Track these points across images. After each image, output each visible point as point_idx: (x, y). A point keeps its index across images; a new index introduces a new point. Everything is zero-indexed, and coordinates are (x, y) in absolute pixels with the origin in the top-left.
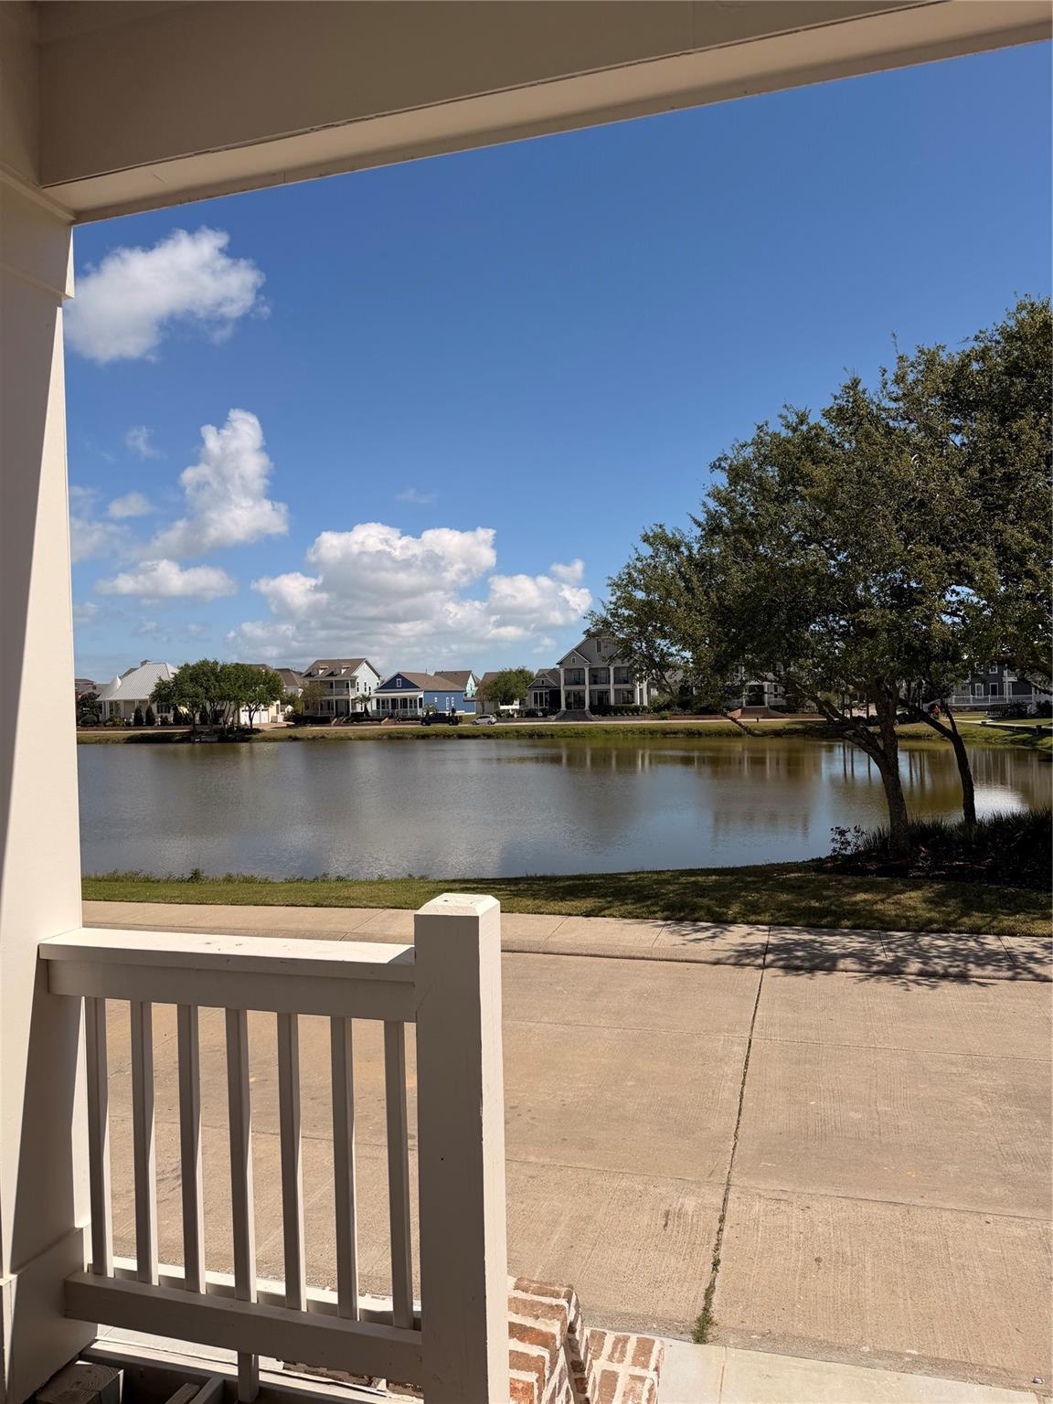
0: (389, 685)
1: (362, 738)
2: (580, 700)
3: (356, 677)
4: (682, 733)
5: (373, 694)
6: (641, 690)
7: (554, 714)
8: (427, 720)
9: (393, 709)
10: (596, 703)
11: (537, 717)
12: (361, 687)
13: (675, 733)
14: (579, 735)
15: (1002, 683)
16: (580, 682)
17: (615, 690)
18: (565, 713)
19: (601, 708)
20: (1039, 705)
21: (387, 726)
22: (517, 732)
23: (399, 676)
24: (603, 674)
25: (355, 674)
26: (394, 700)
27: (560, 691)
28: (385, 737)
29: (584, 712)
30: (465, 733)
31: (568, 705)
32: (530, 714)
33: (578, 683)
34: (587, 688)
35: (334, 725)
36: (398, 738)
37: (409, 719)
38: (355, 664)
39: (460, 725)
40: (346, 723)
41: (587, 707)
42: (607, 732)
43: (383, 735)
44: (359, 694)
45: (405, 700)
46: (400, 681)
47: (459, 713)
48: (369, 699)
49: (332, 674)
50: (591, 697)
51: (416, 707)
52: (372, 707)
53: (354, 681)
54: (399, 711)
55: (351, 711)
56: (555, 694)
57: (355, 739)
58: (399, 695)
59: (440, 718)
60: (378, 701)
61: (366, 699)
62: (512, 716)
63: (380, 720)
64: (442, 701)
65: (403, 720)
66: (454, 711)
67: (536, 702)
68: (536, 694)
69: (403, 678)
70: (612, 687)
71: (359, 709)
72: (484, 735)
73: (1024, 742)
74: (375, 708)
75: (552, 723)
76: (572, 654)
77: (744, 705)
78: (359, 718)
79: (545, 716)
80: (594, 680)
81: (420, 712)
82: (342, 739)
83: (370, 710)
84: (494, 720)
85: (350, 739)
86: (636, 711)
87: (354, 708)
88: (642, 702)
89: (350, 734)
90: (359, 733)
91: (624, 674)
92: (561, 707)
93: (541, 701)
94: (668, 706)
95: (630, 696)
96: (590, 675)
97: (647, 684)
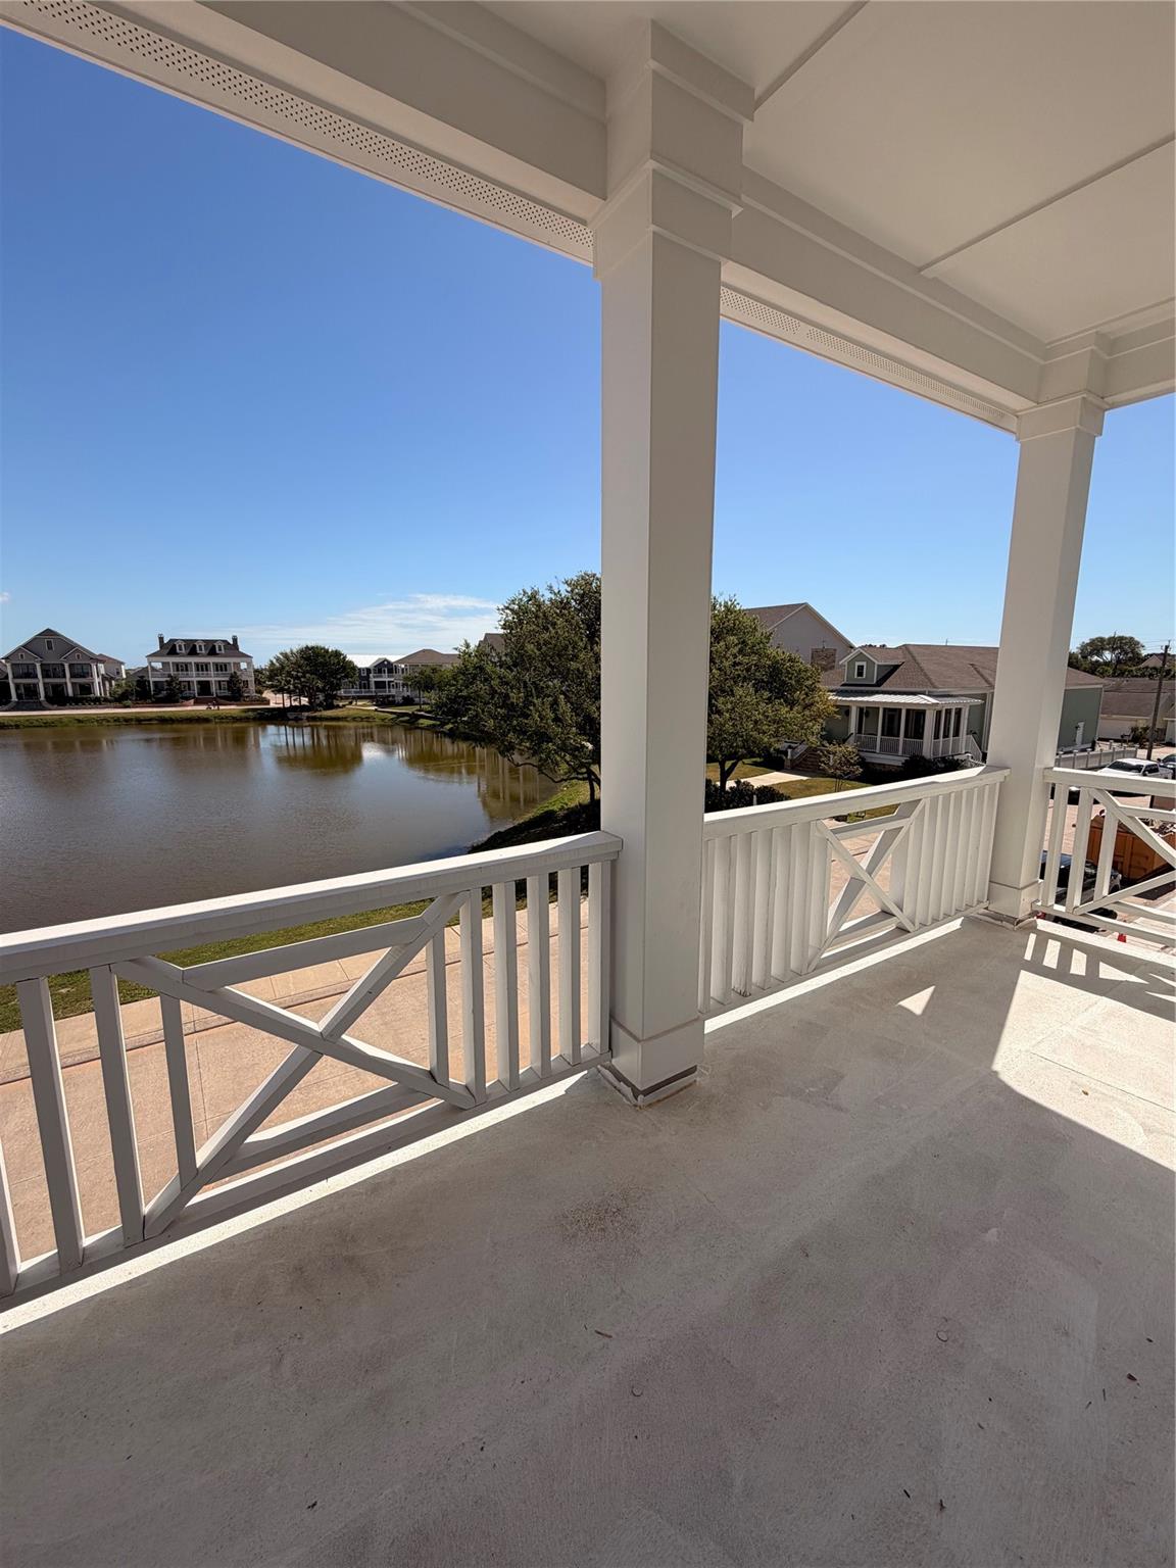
2: (31, 691)
14: (31, 724)
17: (73, 684)
18: (18, 703)
19: (58, 698)
24: (56, 669)
27: (8, 684)
29: (41, 703)
31: (19, 696)
33: (29, 677)
34: (40, 681)
41: (42, 698)
56: (4, 685)
70: (68, 681)
76: (18, 650)
80: (46, 675)
86: (99, 701)
88: (102, 694)
91: (78, 669)
92: (11, 698)
94: (127, 697)
95: (87, 689)
96: (42, 671)
97: (104, 678)
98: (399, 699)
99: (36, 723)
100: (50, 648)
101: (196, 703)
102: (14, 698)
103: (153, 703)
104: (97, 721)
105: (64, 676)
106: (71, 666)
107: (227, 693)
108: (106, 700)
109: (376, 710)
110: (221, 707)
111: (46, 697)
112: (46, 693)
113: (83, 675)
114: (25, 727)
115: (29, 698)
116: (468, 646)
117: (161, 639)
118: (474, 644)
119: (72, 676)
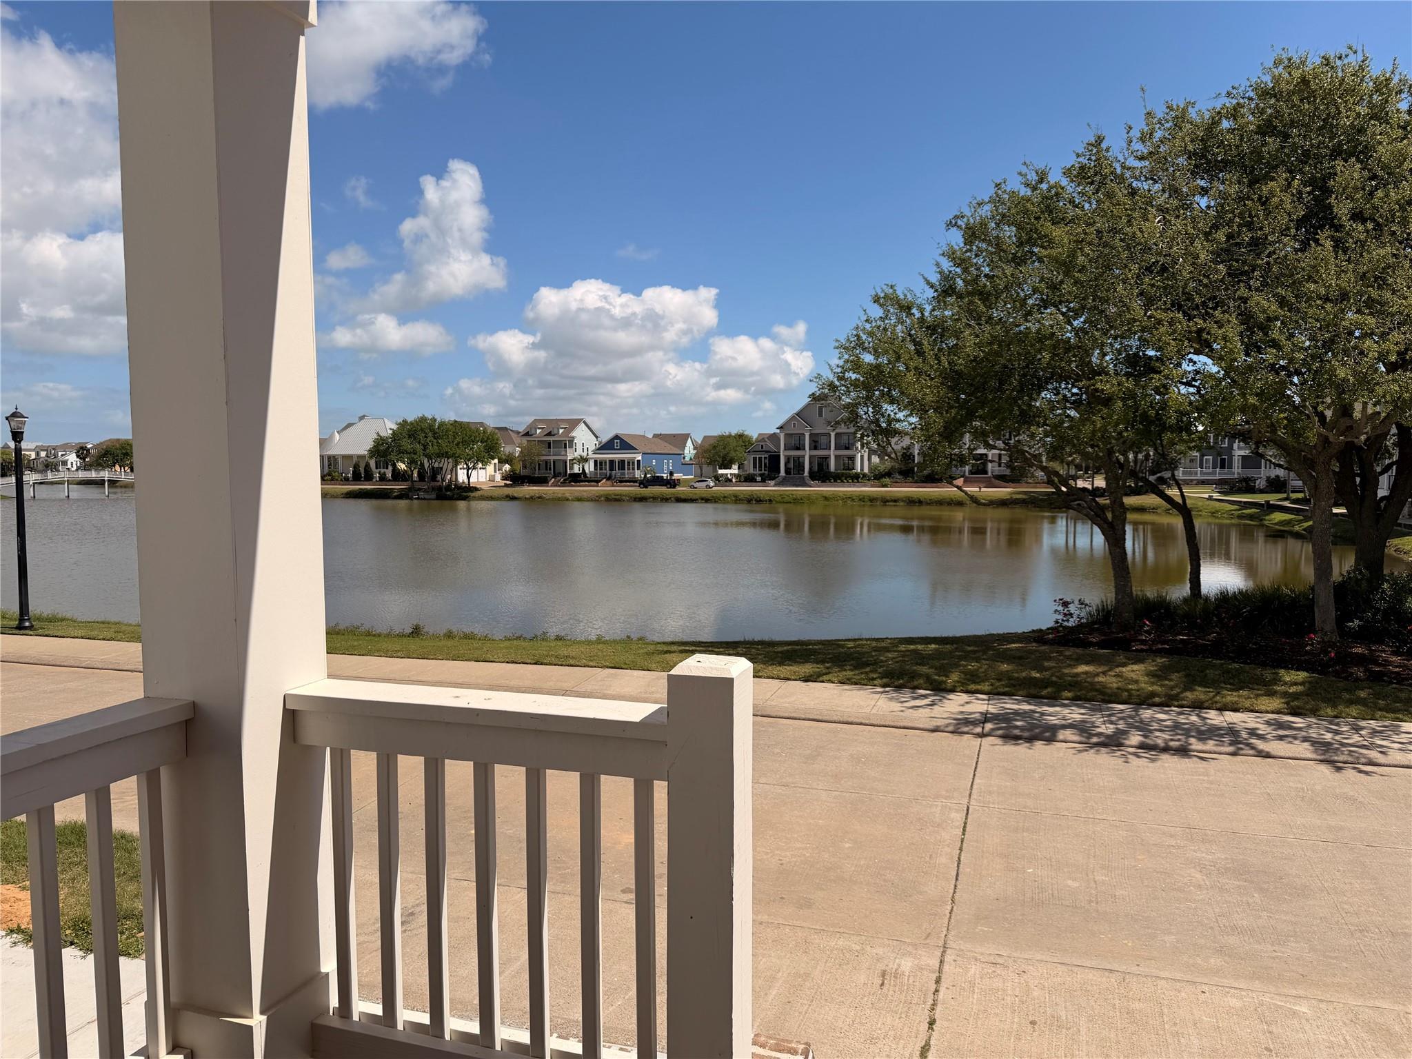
0: (607, 446)
1: (579, 499)
2: (800, 467)
3: (574, 438)
4: (903, 501)
5: (591, 455)
6: (862, 457)
7: (773, 479)
8: (645, 483)
9: (612, 471)
10: (816, 468)
11: (756, 481)
12: (579, 448)
13: (895, 501)
14: (797, 501)
15: (1231, 457)
16: (799, 447)
17: (836, 456)
18: (784, 478)
19: (821, 474)
20: (1268, 479)
21: (605, 488)
22: (735, 496)
23: (617, 437)
24: (823, 440)
25: (573, 434)
26: (612, 462)
27: (779, 456)
28: (602, 499)
29: (803, 478)
30: (683, 497)
31: (788, 471)
32: (750, 479)
33: (798, 449)
34: (807, 454)
35: (551, 486)
36: (616, 500)
37: (626, 481)
38: (574, 423)
39: (678, 488)
40: (564, 483)
41: (806, 473)
42: (826, 498)
43: (599, 497)
44: (576, 455)
45: (622, 462)
46: (618, 443)
47: (676, 476)
48: (586, 460)
49: (549, 434)
50: (810, 463)
51: (633, 469)
52: (590, 468)
53: (572, 441)
54: (617, 473)
55: (568, 472)
56: (775, 459)
57: (573, 500)
58: (617, 456)
59: (657, 481)
60: (596, 462)
61: (583, 460)
62: (731, 480)
63: (598, 482)
64: (660, 464)
65: (621, 482)
66: (671, 474)
67: (755, 467)
68: (755, 459)
69: (621, 440)
70: (832, 453)
71: (577, 469)
72: (702, 499)
73: (1251, 517)
74: (592, 469)
75: (770, 488)
76: (793, 418)
77: (967, 474)
78: (576, 479)
79: (763, 481)
80: (815, 446)
81: (638, 474)
82: (559, 499)
83: (587, 471)
84: (712, 484)
85: (568, 500)
86: (856, 478)
87: (572, 468)
88: (862, 469)
89: (567, 495)
90: (577, 494)
91: (844, 440)
92: (779, 472)
93: (760, 467)
94: (888, 474)
95: (849, 463)
96: (810, 441)
100: (820, 415)
102: (782, 472)
105: (830, 448)
106: (837, 435)
111: (810, 471)
115: (794, 472)
119: (836, 448)
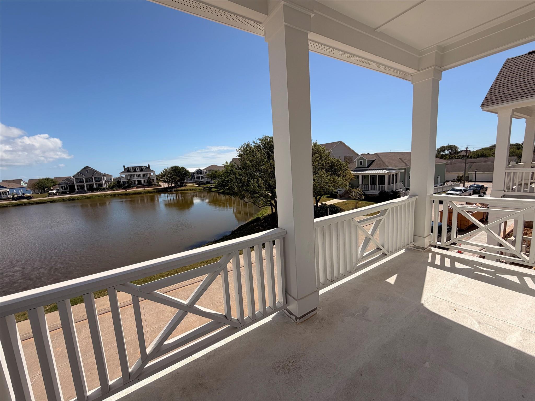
2: (82, 187)
6: (104, 183)
7: (73, 192)
11: (67, 193)
16: (82, 182)
17: (96, 184)
19: (91, 189)
24: (90, 179)
27: (74, 185)
32: (63, 193)
34: (85, 184)
37: (5, 199)
39: (32, 199)
56: (71, 186)
64: (17, 191)
75: (75, 195)
76: (77, 174)
77: (137, 185)
79: (70, 193)
80: (87, 181)
81: (9, 196)
86: (104, 189)
91: (97, 179)
94: (114, 187)
95: (100, 185)
96: (85, 180)
97: (106, 181)
98: (205, 182)
99: (84, 198)
100: (88, 172)
101: (137, 188)
102: (77, 190)
103: (122, 188)
104: (104, 196)
105: (93, 182)
106: (95, 178)
107: (147, 184)
108: (107, 189)
109: (197, 186)
110: (145, 189)
111: (87, 189)
112: (87, 187)
113: (99, 181)
114: (81, 199)
115: (81, 190)
116: (227, 163)
117: (124, 167)
118: (229, 163)
119: (95, 181)
